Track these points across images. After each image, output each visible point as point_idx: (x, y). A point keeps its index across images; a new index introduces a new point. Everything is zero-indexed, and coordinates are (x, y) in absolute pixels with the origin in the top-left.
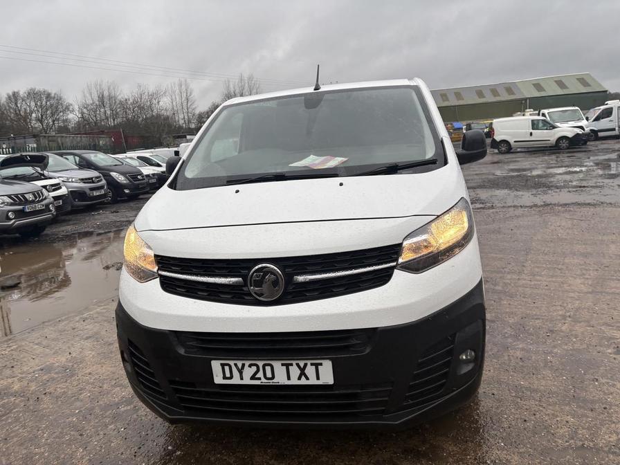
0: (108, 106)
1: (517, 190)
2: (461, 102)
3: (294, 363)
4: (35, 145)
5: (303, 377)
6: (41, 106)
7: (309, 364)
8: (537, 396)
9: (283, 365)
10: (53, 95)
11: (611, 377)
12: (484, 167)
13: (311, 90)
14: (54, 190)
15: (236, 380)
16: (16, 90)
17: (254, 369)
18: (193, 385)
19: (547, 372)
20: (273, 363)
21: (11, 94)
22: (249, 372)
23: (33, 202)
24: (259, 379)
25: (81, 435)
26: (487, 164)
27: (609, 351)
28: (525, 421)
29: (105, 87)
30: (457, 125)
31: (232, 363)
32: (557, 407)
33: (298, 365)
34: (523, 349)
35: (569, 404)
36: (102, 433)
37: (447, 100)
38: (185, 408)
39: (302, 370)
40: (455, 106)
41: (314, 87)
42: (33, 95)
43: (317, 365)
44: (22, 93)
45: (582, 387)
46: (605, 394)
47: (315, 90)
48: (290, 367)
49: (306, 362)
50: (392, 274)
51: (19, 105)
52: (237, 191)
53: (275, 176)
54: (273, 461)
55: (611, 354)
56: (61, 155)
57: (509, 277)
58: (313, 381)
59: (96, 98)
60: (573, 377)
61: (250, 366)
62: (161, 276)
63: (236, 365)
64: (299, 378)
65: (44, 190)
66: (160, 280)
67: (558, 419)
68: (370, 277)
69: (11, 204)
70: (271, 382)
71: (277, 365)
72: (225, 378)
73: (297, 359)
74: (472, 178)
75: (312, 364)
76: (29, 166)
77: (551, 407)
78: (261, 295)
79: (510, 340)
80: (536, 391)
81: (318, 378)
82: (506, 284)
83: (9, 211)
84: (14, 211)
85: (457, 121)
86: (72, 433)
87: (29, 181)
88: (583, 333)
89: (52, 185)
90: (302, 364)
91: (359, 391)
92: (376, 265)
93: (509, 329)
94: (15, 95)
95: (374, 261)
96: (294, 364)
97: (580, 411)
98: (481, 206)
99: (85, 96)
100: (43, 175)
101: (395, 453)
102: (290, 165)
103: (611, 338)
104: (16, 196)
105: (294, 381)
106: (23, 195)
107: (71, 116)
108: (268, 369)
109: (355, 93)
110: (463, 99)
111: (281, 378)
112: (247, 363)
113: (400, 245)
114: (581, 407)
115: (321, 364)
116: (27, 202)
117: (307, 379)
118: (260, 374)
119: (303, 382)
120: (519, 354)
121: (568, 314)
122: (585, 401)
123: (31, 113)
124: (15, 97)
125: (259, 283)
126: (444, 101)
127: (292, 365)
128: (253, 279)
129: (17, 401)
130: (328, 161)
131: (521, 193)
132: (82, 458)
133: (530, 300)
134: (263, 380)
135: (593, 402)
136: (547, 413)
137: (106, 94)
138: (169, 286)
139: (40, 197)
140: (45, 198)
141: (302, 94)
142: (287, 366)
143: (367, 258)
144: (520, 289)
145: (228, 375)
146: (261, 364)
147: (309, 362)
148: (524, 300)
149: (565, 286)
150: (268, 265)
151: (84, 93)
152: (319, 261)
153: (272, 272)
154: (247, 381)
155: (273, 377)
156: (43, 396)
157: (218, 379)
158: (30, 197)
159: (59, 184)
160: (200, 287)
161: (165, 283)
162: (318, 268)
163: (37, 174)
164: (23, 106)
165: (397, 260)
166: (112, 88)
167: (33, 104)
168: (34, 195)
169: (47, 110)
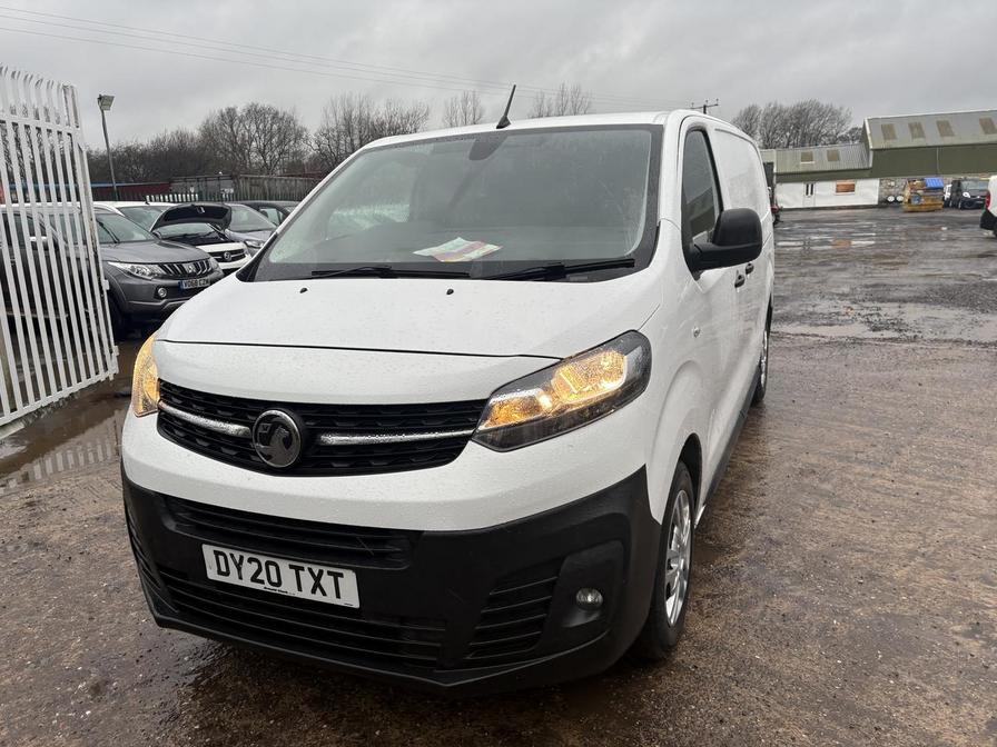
0: (356, 132)
1: (983, 311)
2: (948, 141)
3: (306, 566)
4: (232, 191)
5: (318, 590)
6: (264, 131)
7: (325, 573)
8: (768, 684)
9: (291, 567)
10: (280, 115)
11: (928, 675)
12: (949, 264)
13: (492, 127)
14: (234, 259)
15: (233, 579)
16: (232, 106)
17: (255, 566)
18: (185, 576)
19: (814, 648)
20: (278, 561)
21: (224, 111)
22: (249, 569)
23: (193, 275)
24: (262, 582)
25: (91, 619)
26: (957, 257)
27: (958, 628)
28: (721, 721)
29: (355, 102)
30: (932, 181)
31: (227, 552)
32: (791, 711)
33: (310, 570)
34: (800, 600)
35: (816, 710)
36: (117, 620)
37: (921, 135)
38: (178, 607)
39: (317, 579)
40: (936, 147)
41: (497, 124)
42: (255, 113)
43: (336, 576)
44: (240, 111)
45: (860, 684)
46: (895, 702)
47: (498, 127)
48: (301, 572)
49: (322, 568)
50: (463, 448)
51: (235, 129)
52: (304, 290)
53: (378, 269)
54: (305, 706)
55: (956, 633)
56: (257, 207)
57: (858, 469)
58: (331, 599)
59: (341, 120)
60: (854, 664)
61: (250, 560)
62: (161, 410)
63: (232, 555)
64: (314, 591)
65: (212, 259)
66: (159, 416)
67: (780, 730)
68: (430, 448)
69: (163, 277)
70: (277, 590)
71: (284, 565)
72: (220, 572)
73: (309, 563)
74: (912, 282)
75: (329, 573)
76: (206, 222)
77: (780, 708)
78: (269, 457)
79: (787, 580)
80: (772, 674)
81: (338, 596)
82: (844, 481)
83: (159, 287)
84: (166, 287)
85: (937, 174)
86: (82, 614)
87: (194, 245)
88: (927, 589)
89: (232, 252)
90: (316, 570)
91: (397, 626)
92: (440, 430)
93: (799, 561)
94: (231, 112)
95: (439, 423)
96: (306, 569)
97: (828, 725)
98: (896, 335)
99: (327, 116)
100: (223, 236)
101: (483, 731)
102: (416, 253)
103: (976, 606)
104: (171, 265)
105: (306, 594)
106: (180, 264)
107: (303, 147)
108: (272, 569)
109: (556, 135)
110: (953, 135)
111: (289, 587)
112: (247, 556)
113: (484, 402)
114: (835, 718)
115: (341, 575)
116: (185, 275)
117: (324, 594)
118: (262, 576)
119: (318, 597)
120: (786, 607)
121: (923, 550)
122: (851, 708)
123: (252, 139)
124: (229, 116)
125: (266, 440)
126: (914, 137)
127: (303, 569)
128: (260, 431)
129: (44, 559)
130: (472, 249)
131: (985, 317)
132: (74, 651)
133: (869, 516)
134: (267, 585)
135: (862, 713)
136: (768, 716)
137: (355, 113)
138: (168, 426)
139: (204, 269)
140: (212, 271)
141: (473, 135)
142: (298, 569)
143: (428, 418)
144: (864, 493)
145: (224, 569)
146: (263, 560)
147: (325, 569)
148: (860, 514)
149: (952, 500)
150: (279, 413)
151: (326, 111)
152: (354, 414)
153: (285, 425)
154: (247, 583)
155: (279, 584)
156: (78, 556)
157: (212, 574)
158: (190, 268)
159: (241, 251)
160: (199, 432)
161: (164, 421)
162: (352, 425)
163: (216, 235)
164: (241, 131)
165: (475, 426)
166: (364, 104)
167: (253, 127)
168: (196, 265)
169: (271, 137)
